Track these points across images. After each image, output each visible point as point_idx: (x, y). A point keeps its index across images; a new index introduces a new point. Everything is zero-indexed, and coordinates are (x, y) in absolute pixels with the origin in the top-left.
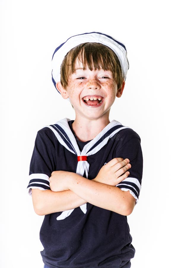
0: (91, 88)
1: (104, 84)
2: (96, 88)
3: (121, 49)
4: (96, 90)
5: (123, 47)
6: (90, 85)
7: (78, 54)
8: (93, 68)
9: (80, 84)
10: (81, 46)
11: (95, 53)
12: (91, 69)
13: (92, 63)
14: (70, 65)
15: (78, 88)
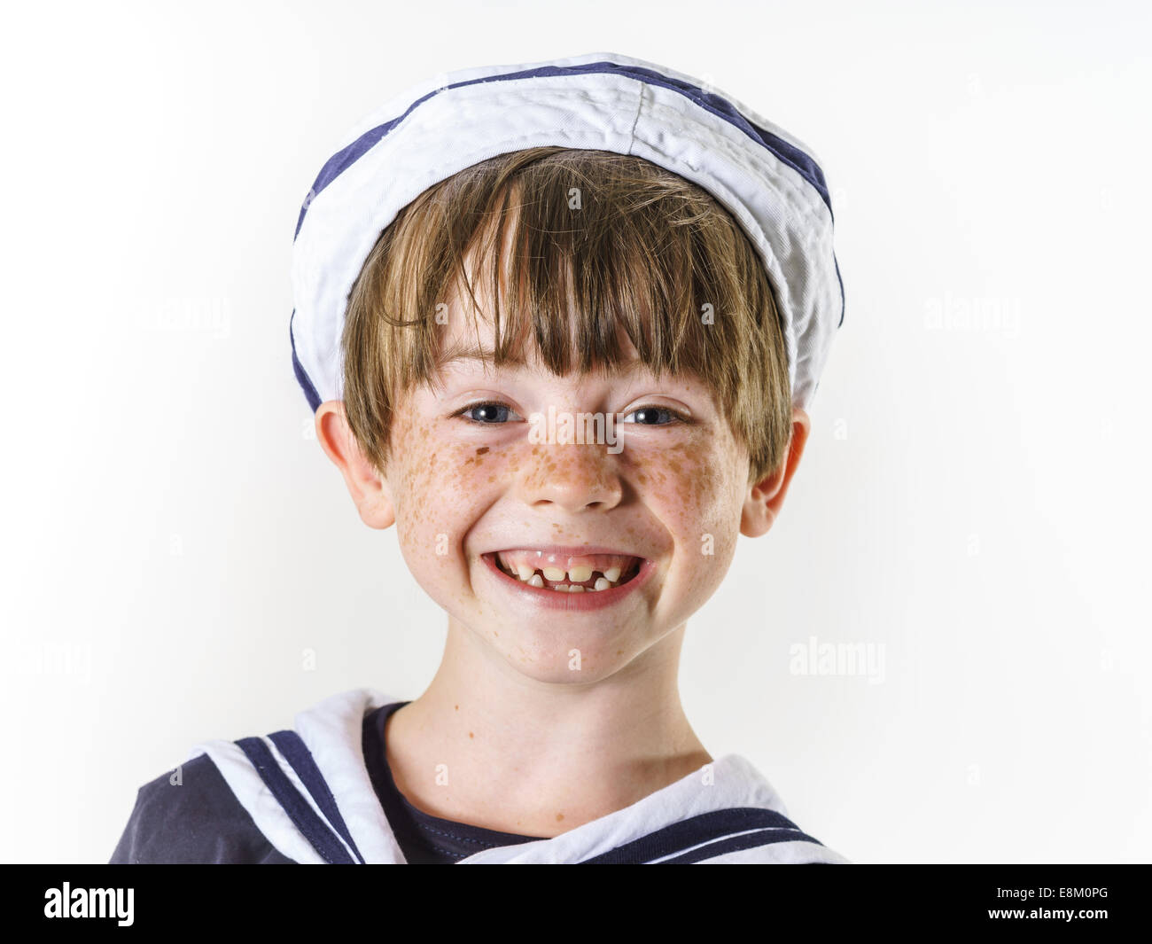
2: (596, 504)
7: (462, 247)
8: (575, 355)
9: (472, 460)
10: (500, 180)
11: (596, 246)
12: (557, 359)
13: (566, 317)
14: (410, 323)
15: (456, 486)
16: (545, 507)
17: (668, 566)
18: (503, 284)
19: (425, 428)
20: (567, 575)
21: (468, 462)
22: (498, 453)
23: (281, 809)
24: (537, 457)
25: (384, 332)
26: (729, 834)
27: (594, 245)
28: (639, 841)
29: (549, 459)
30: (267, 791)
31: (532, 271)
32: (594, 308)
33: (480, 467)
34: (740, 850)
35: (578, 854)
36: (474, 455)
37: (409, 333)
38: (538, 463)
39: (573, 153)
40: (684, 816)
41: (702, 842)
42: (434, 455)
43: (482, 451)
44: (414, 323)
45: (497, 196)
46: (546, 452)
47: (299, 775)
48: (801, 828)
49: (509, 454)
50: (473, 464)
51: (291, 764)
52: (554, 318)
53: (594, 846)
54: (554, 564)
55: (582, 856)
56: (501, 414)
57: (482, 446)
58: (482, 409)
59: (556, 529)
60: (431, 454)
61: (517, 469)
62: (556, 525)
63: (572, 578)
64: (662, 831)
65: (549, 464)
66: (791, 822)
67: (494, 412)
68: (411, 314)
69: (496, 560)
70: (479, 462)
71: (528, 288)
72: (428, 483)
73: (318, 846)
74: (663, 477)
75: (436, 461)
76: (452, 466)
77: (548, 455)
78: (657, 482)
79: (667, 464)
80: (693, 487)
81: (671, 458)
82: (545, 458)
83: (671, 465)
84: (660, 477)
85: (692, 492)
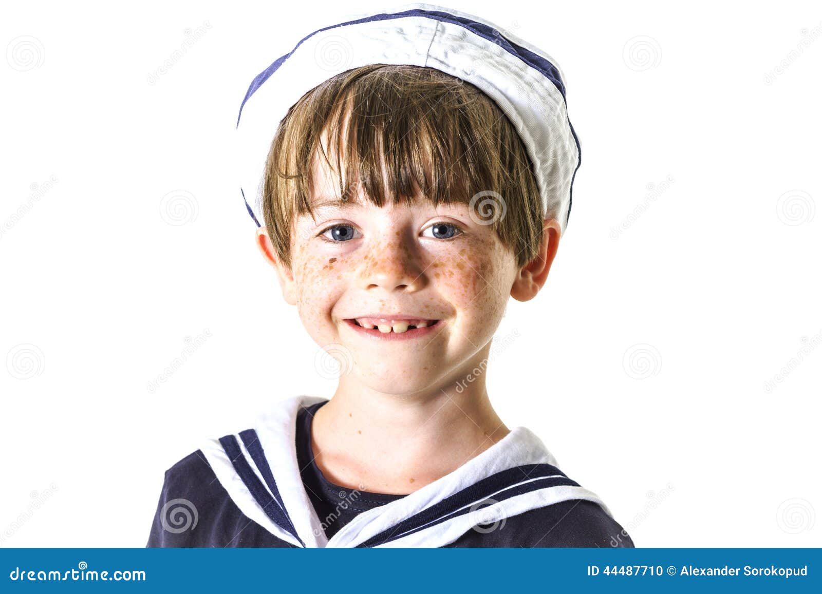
0: (375, 286)
1: (443, 265)
2: (403, 287)
3: (536, 85)
4: (399, 293)
5: (548, 75)
6: (370, 275)
7: (320, 129)
8: (388, 193)
9: (327, 267)
10: (343, 86)
11: (397, 125)
12: (377, 196)
13: (380, 169)
14: (292, 177)
15: (318, 282)
16: (374, 290)
17: (454, 323)
18: (342, 153)
19: (303, 246)
20: (392, 330)
21: (324, 268)
22: (342, 261)
23: (246, 488)
24: (367, 260)
25: (281, 180)
26: (515, 484)
27: (396, 125)
28: (458, 494)
29: (374, 259)
30: (238, 477)
31: (358, 143)
32: (397, 163)
33: (332, 270)
34: (521, 494)
35: (421, 507)
36: (327, 263)
37: (292, 183)
38: (367, 263)
39: (390, 67)
40: (486, 476)
41: (498, 490)
42: (306, 264)
43: (333, 260)
44: (296, 177)
45: (341, 96)
46: (372, 256)
47: (257, 465)
48: (567, 475)
49: (349, 261)
50: (328, 269)
51: (252, 457)
52: (372, 172)
53: (429, 501)
54: (384, 323)
55: (422, 508)
56: (349, 232)
57: (332, 257)
58: (337, 229)
59: (381, 303)
60: (304, 263)
61: (354, 270)
62: (381, 301)
63: (395, 330)
64: (472, 486)
65: (374, 262)
66: (560, 471)
67: (344, 232)
68: (293, 170)
69: (354, 323)
70: (331, 268)
71: (356, 154)
72: (303, 281)
73: (268, 511)
74: (452, 273)
75: (307, 267)
76: (316, 270)
77: (374, 257)
78: (448, 276)
79: (456, 264)
80: (471, 278)
81: (459, 261)
82: (371, 260)
83: (458, 265)
84: (450, 273)
85: (471, 281)
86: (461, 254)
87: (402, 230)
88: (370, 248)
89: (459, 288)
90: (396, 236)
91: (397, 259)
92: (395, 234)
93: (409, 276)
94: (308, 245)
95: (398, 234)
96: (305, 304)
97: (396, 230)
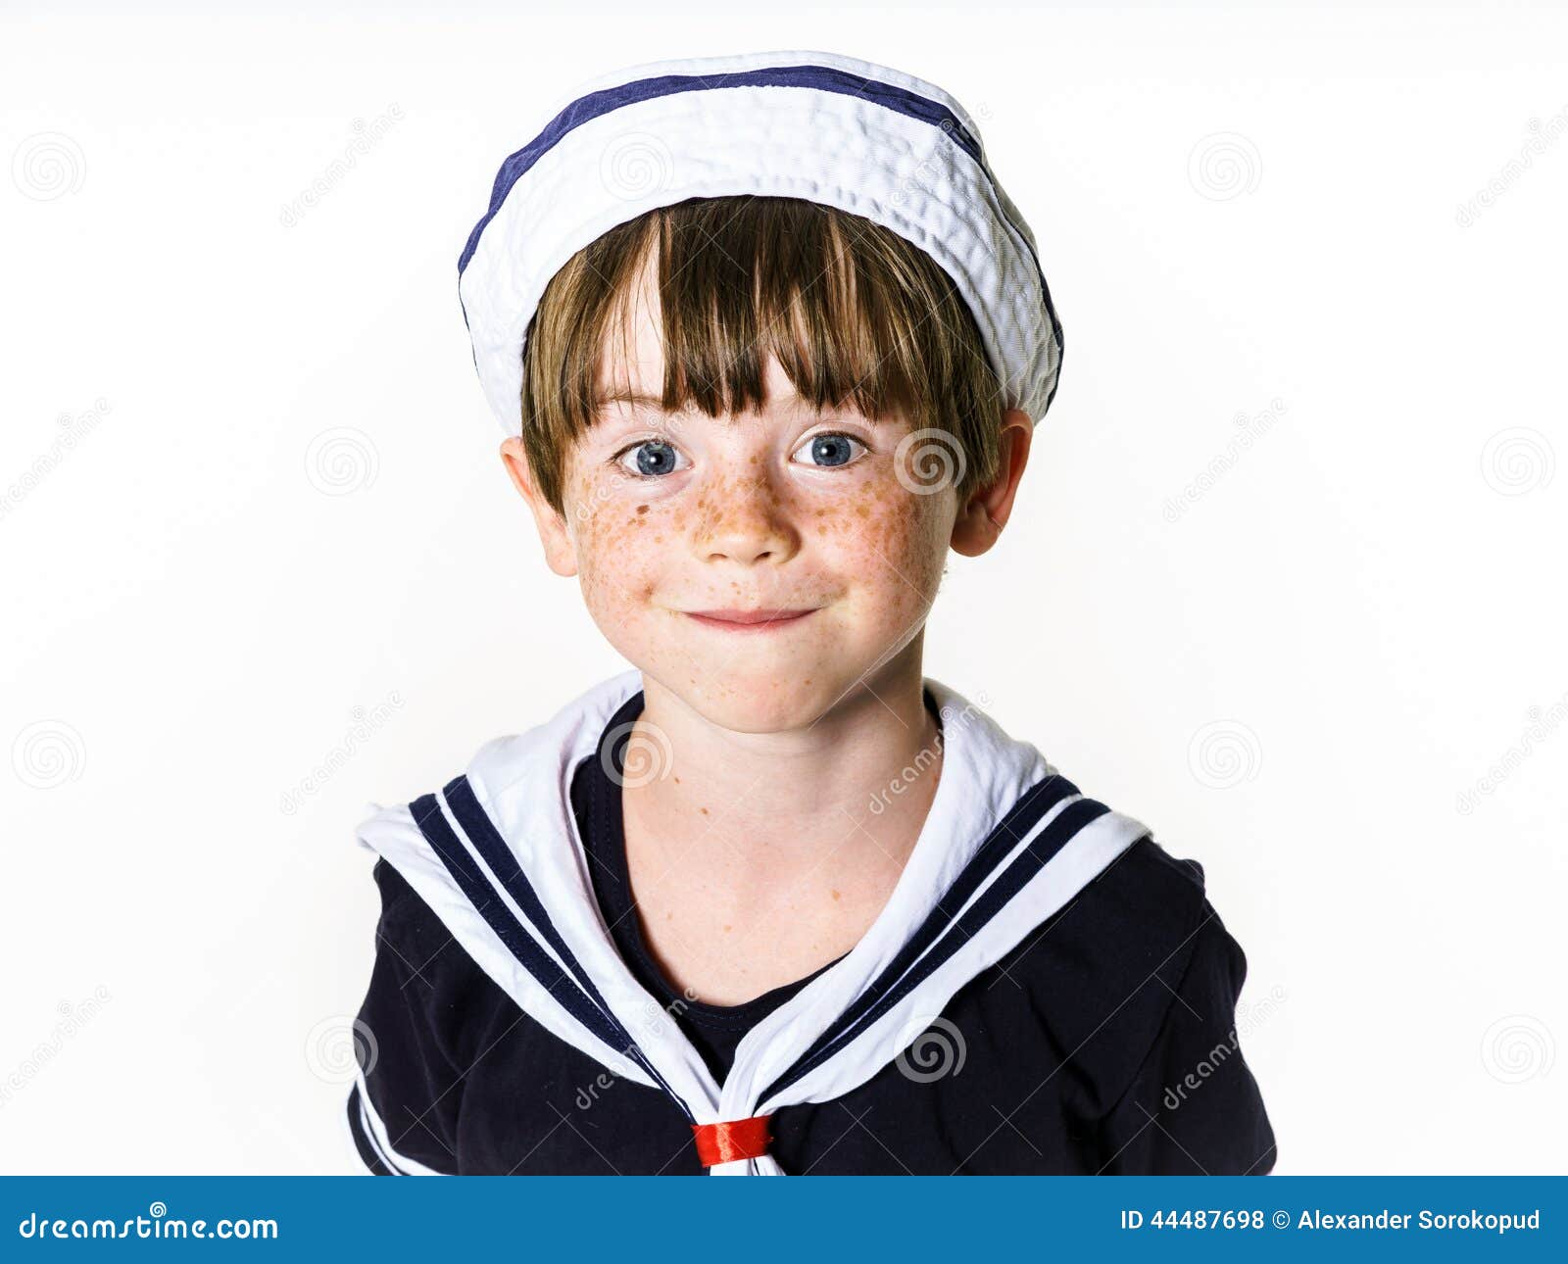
0: (721, 556)
1: (833, 511)
2: (766, 556)
4: (761, 568)
9: (633, 521)
15: (620, 548)
16: (720, 562)
19: (587, 482)
21: (629, 523)
22: (659, 512)
24: (704, 510)
29: (715, 508)
33: (643, 527)
36: (635, 515)
38: (704, 515)
42: (596, 515)
43: (643, 510)
46: (712, 501)
49: (673, 511)
50: (635, 525)
56: (669, 459)
57: (640, 504)
59: (735, 590)
60: (591, 514)
61: (683, 528)
62: (733, 585)
65: (714, 515)
70: (642, 523)
72: (594, 545)
74: (847, 526)
75: (598, 522)
76: (615, 528)
77: (714, 504)
78: (840, 529)
79: (854, 509)
80: (882, 532)
81: (860, 502)
82: (710, 509)
83: (858, 511)
84: (844, 525)
85: (880, 538)
86: (864, 491)
87: (760, 453)
88: (707, 487)
89: (860, 549)
90: (752, 465)
91: (756, 506)
92: (748, 460)
93: (776, 534)
94: (596, 478)
95: (754, 460)
96: (600, 584)
97: (750, 453)
